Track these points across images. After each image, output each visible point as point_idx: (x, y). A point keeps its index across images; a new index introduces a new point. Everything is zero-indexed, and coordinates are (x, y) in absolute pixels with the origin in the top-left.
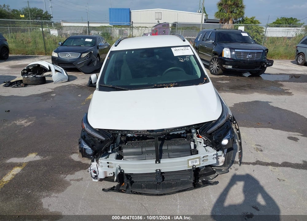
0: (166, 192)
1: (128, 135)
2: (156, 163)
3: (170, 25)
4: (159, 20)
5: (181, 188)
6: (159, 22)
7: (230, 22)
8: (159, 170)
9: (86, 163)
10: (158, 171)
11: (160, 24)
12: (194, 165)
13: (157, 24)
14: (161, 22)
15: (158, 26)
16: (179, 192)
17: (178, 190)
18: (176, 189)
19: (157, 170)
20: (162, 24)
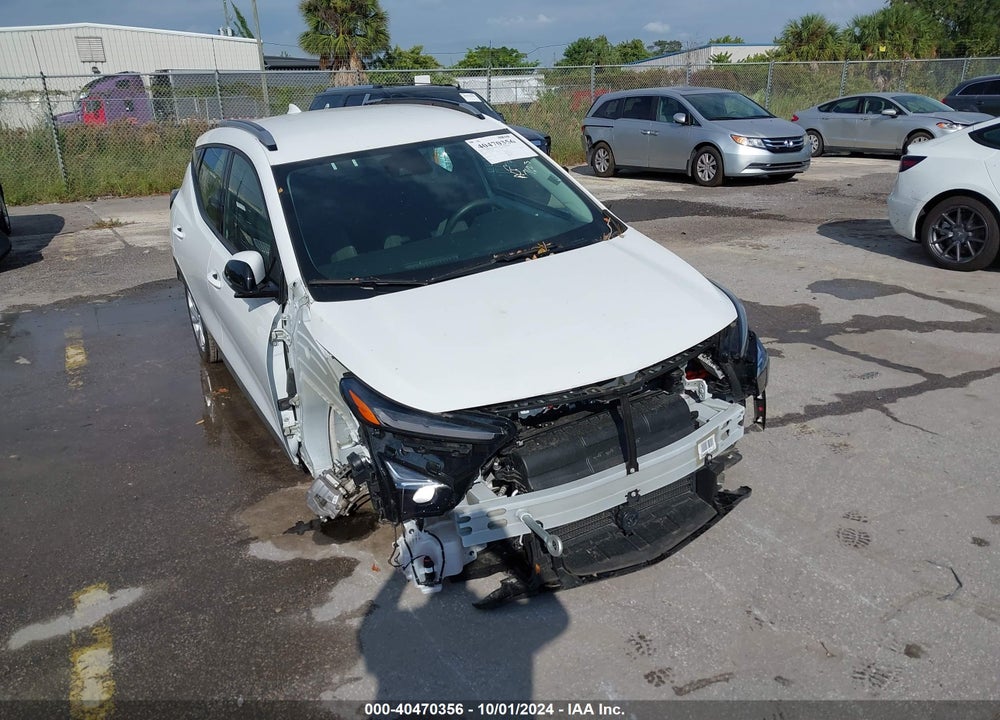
0: (665, 550)
1: (522, 412)
2: (629, 473)
3: (147, 82)
4: (99, 65)
5: (692, 528)
6: (99, 72)
7: (353, 63)
8: (636, 491)
9: (328, 557)
10: (634, 494)
11: (107, 77)
12: (708, 455)
13: (91, 80)
14: (105, 70)
15: (100, 87)
16: (695, 535)
17: (688, 534)
18: (681, 533)
19: (630, 493)
20: (117, 76)
